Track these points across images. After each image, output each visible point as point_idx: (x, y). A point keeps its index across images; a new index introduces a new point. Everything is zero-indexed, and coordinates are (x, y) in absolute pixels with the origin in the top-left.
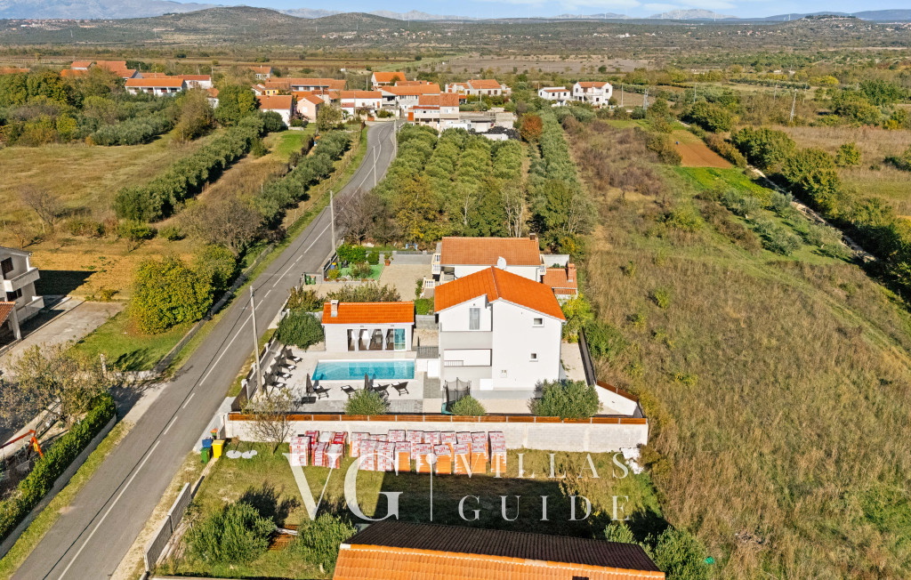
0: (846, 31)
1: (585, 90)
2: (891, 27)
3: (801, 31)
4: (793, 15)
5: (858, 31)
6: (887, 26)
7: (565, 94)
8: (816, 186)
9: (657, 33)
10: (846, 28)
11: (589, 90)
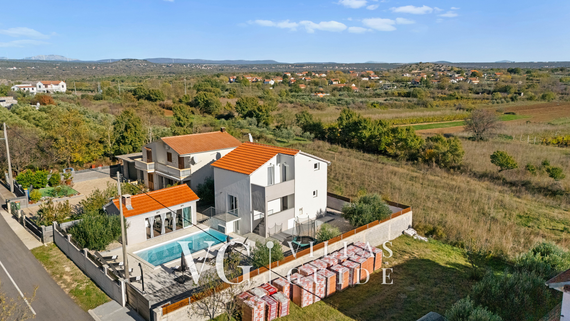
0: (144, 67)
1: (46, 86)
2: (165, 66)
3: (121, 67)
4: (112, 60)
5: (149, 67)
6: (163, 65)
7: (33, 89)
8: (261, 113)
9: (35, 67)
10: (144, 66)
11: (49, 86)
